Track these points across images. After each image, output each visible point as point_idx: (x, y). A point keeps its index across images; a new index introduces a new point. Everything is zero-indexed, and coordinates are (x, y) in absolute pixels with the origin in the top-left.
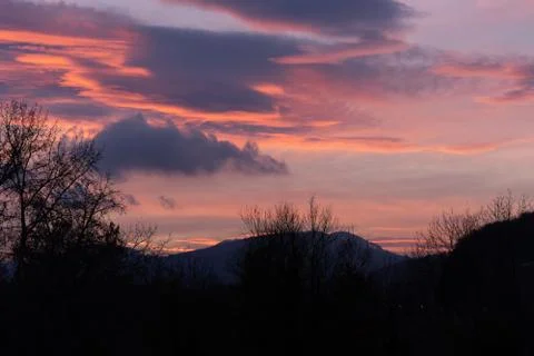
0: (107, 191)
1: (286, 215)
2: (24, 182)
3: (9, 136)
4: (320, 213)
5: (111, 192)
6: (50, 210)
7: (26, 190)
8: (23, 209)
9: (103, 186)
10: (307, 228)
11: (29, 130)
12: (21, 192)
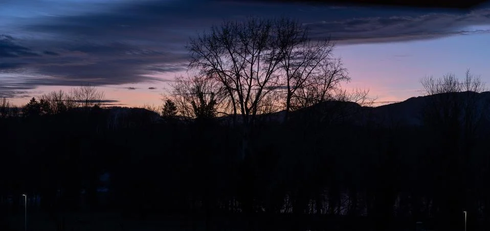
0: (339, 69)
1: (450, 82)
2: (289, 64)
3: (280, 36)
4: (472, 81)
5: (341, 69)
6: (304, 80)
7: (290, 69)
8: (288, 80)
9: (336, 66)
10: (464, 90)
11: (291, 33)
12: (287, 70)
